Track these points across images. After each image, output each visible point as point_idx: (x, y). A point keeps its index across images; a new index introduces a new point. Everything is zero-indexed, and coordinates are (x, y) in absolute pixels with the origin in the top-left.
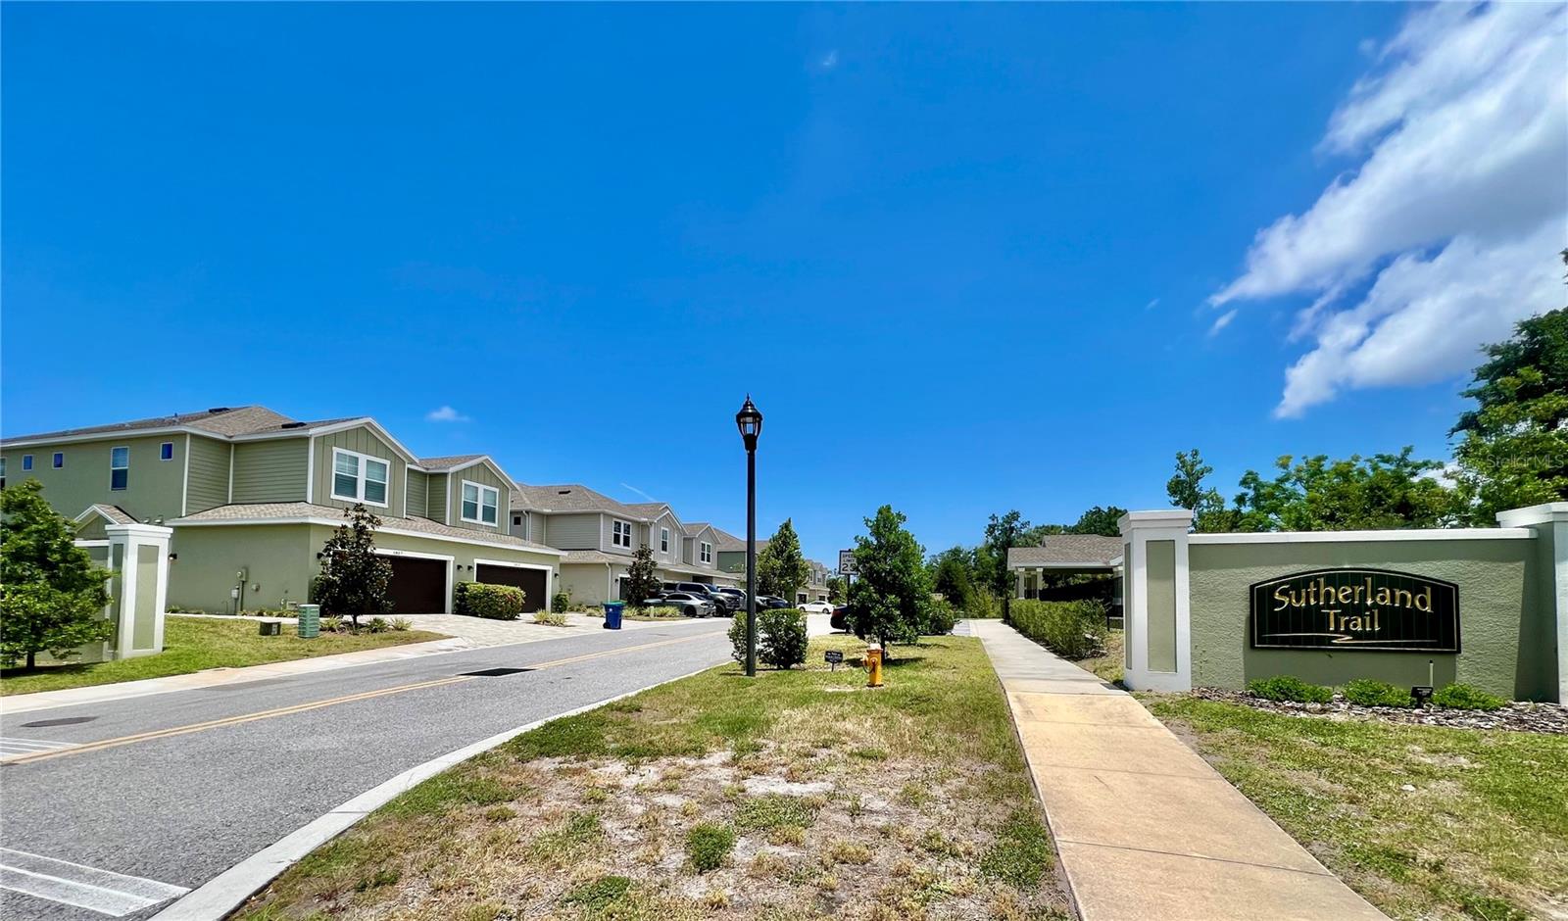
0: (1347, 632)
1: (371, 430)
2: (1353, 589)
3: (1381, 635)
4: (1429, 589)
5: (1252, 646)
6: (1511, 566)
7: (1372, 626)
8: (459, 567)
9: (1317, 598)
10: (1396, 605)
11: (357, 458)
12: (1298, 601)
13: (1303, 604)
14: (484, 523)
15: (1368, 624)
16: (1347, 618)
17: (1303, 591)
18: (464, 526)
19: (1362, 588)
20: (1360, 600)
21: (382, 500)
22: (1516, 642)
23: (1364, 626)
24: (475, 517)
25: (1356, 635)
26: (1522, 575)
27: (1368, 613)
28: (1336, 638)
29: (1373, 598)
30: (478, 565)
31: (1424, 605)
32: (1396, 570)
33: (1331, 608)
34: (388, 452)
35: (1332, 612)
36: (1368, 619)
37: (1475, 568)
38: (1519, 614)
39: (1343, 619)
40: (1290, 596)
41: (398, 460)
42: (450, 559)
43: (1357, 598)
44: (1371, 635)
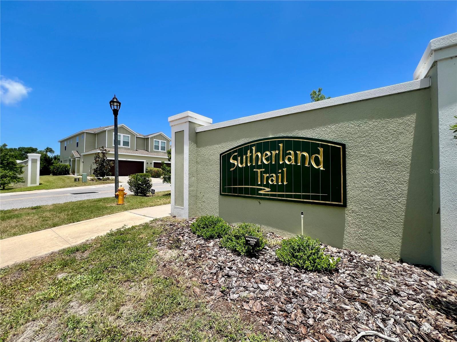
0: (267, 185)
1: (124, 127)
2: (271, 153)
3: (288, 188)
4: (321, 150)
5: (221, 194)
6: (401, 121)
7: (282, 181)
8: (147, 163)
9: (251, 161)
10: (299, 164)
11: (120, 135)
12: (242, 164)
13: (244, 165)
14: (161, 151)
15: (280, 180)
16: (268, 175)
17: (244, 157)
18: (155, 152)
19: (277, 152)
20: (275, 162)
21: (128, 146)
22: (403, 200)
23: (277, 181)
24: (159, 150)
25: (273, 188)
26: (412, 129)
27: (280, 171)
28: (261, 189)
29: (283, 160)
30: (154, 163)
31: (318, 163)
32: (302, 136)
33: (259, 167)
34: (130, 133)
35: (259, 171)
36: (280, 175)
37: (365, 127)
38: (409, 170)
39: (265, 176)
40: (237, 160)
41: (133, 135)
42: (145, 161)
43: (274, 159)
44: (281, 188)
